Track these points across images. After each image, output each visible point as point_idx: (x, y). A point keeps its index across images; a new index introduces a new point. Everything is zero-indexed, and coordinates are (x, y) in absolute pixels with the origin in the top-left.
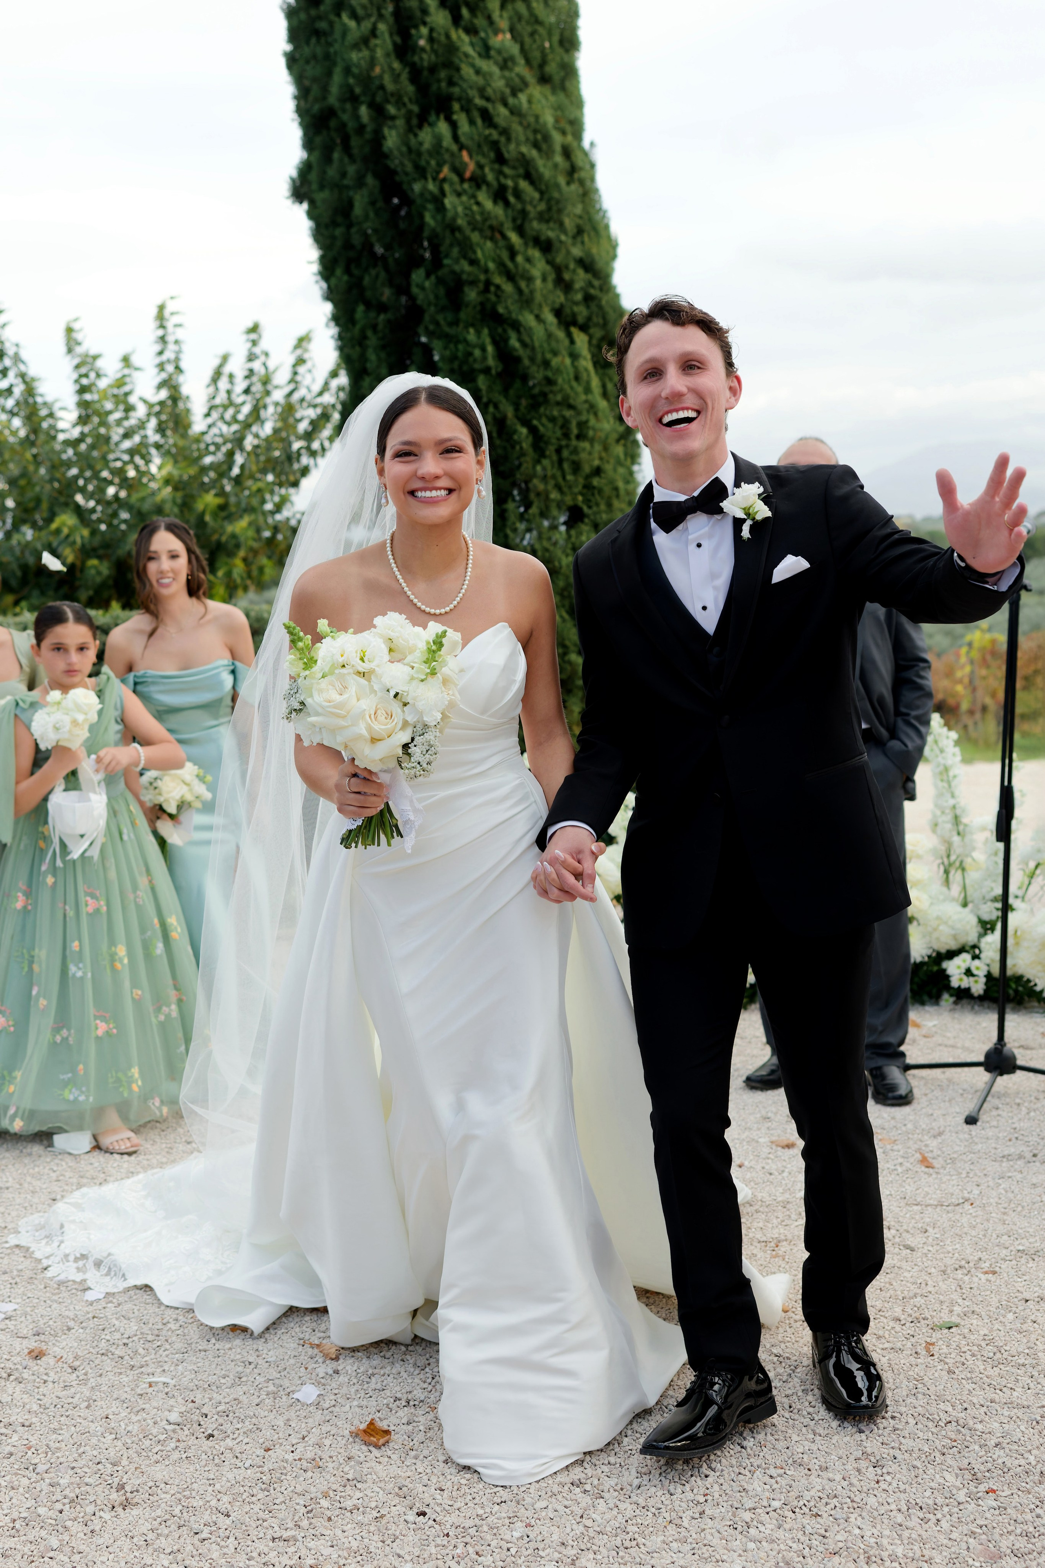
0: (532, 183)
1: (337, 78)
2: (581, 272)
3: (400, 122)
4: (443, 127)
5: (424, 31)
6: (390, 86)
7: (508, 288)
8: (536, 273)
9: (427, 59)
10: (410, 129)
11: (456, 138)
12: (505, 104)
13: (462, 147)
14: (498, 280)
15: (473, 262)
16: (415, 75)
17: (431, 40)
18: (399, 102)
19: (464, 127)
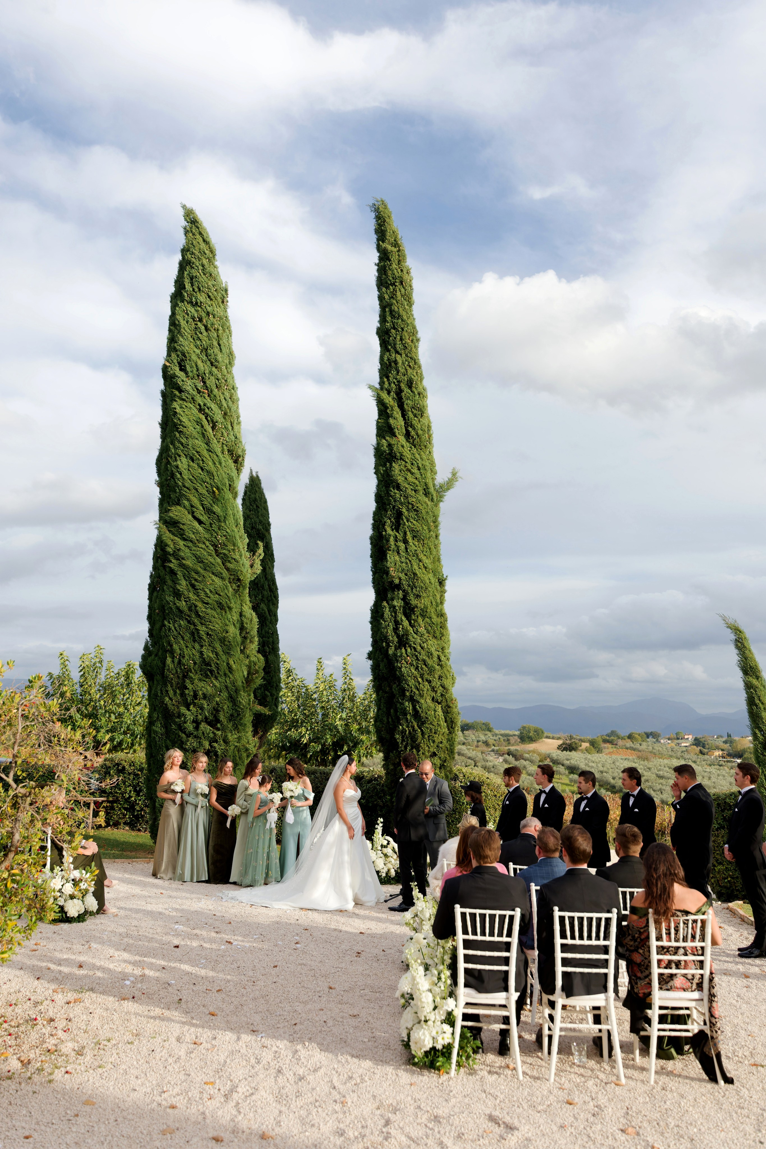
0: (426, 665)
1: (379, 634)
2: (441, 688)
3: (393, 648)
4: (403, 650)
5: (401, 626)
6: (391, 639)
7: (417, 692)
8: (425, 689)
9: (401, 633)
10: (396, 649)
11: (406, 653)
12: (420, 646)
13: (408, 656)
14: (414, 690)
15: (408, 685)
16: (398, 636)
17: (402, 628)
18: (393, 643)
19: (409, 650)
